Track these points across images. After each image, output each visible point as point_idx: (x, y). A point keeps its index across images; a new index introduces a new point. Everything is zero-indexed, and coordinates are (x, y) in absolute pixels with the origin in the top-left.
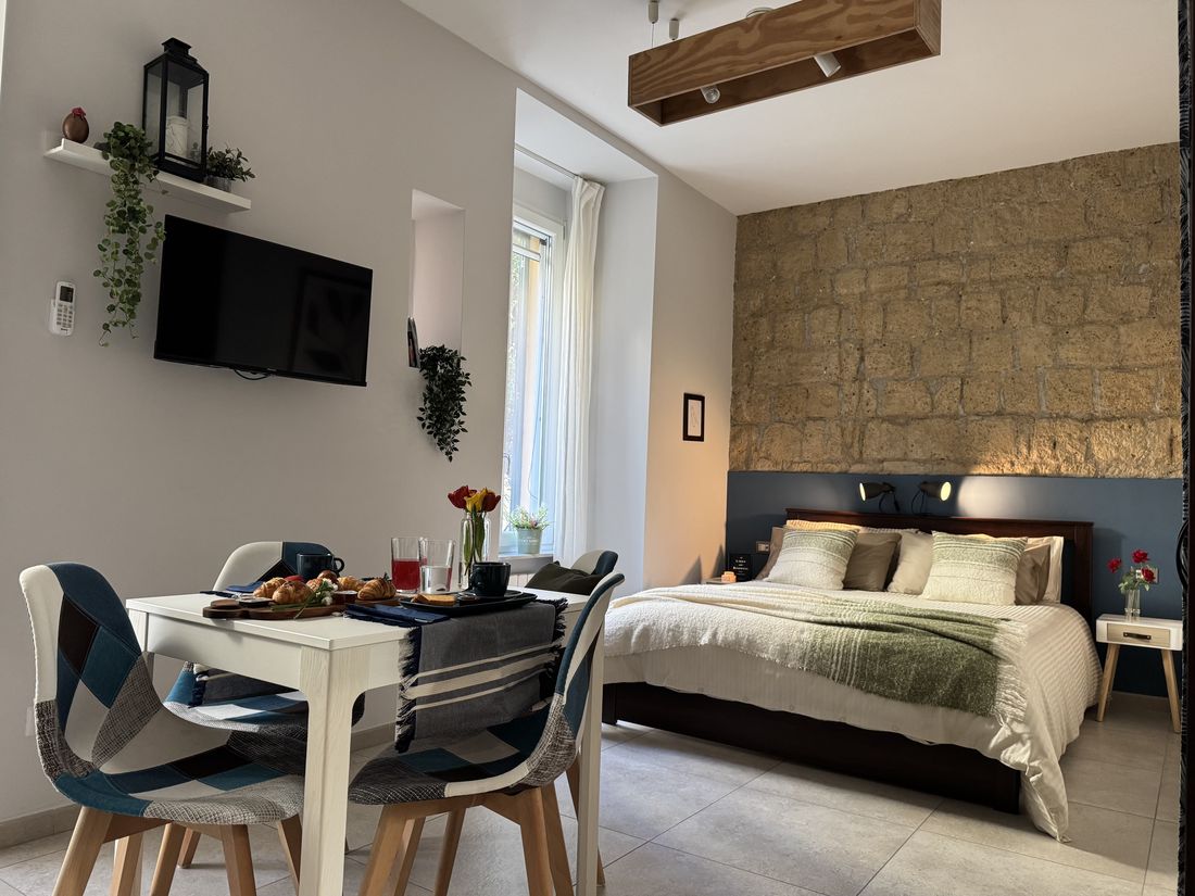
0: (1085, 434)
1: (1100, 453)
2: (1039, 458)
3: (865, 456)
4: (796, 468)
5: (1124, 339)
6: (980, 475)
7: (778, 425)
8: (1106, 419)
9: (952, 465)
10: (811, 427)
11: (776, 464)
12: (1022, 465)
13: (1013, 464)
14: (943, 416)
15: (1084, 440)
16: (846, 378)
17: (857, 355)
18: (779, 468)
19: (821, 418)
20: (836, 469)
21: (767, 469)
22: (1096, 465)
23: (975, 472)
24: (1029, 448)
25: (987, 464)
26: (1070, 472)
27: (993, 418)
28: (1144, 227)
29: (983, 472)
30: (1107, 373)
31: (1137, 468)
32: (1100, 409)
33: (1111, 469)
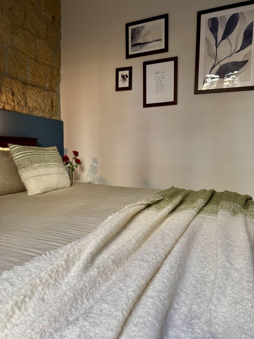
0: (24, 91)
1: (30, 103)
2: (6, 100)
5: (37, 46)
8: (31, 85)
15: (24, 94)
22: (29, 109)
26: (19, 110)
30: (32, 61)
31: (42, 113)
32: (29, 79)
33: (34, 112)
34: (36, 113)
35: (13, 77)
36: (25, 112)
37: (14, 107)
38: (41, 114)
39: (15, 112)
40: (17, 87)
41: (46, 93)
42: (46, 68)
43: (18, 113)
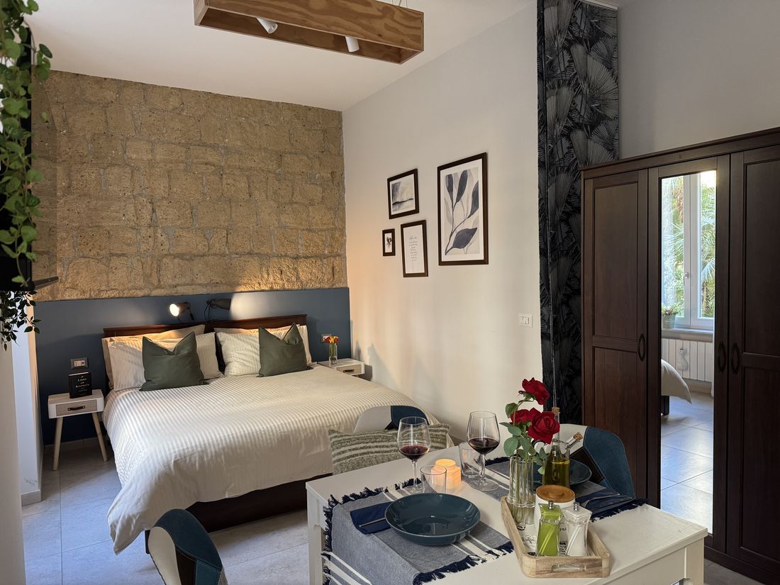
0: (296, 266)
1: (303, 277)
2: (273, 280)
3: (162, 283)
4: (104, 295)
5: (311, 214)
6: (241, 292)
7: (83, 260)
8: (304, 257)
9: (225, 286)
10: (115, 262)
11: (84, 292)
12: (265, 285)
13: (260, 285)
14: (215, 255)
15: (295, 269)
16: (143, 224)
17: (149, 206)
18: (87, 296)
19: (123, 255)
20: (140, 293)
21: (76, 298)
22: (302, 283)
23: (238, 290)
24: (268, 274)
25: (245, 284)
26: (290, 287)
27: (247, 256)
28: (317, 153)
29: (243, 290)
30: (304, 232)
31: (320, 283)
32: (301, 252)
33: (308, 285)
34: (310, 286)
35: (281, 256)
36: (296, 287)
37: (284, 285)
38: (318, 286)
39: (284, 290)
40: (286, 264)
41: (325, 261)
42: (323, 233)
43: (288, 290)
